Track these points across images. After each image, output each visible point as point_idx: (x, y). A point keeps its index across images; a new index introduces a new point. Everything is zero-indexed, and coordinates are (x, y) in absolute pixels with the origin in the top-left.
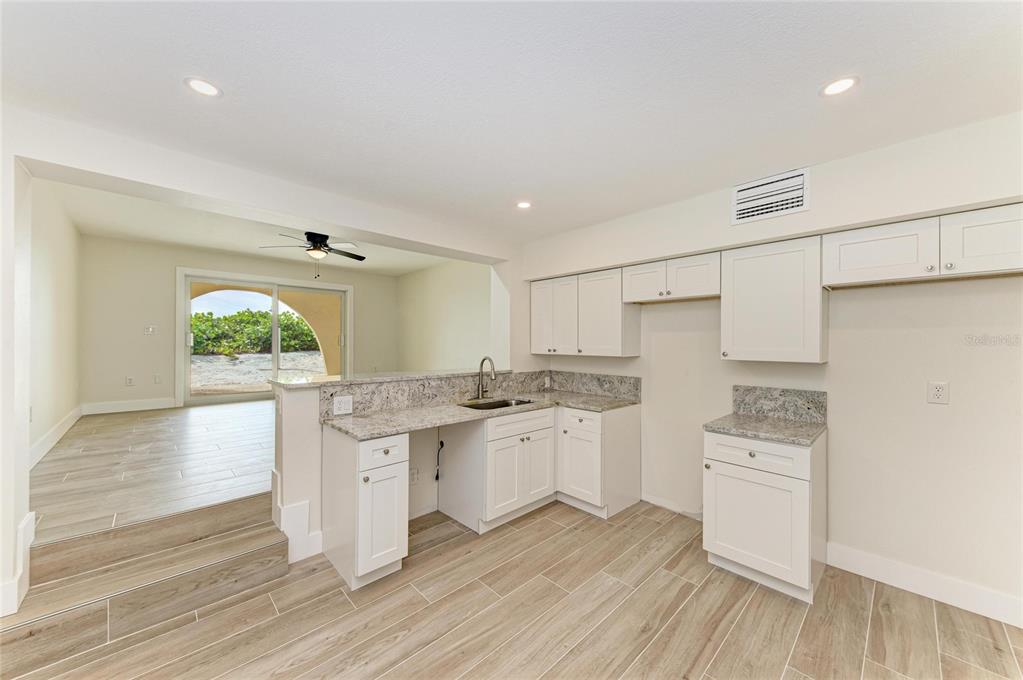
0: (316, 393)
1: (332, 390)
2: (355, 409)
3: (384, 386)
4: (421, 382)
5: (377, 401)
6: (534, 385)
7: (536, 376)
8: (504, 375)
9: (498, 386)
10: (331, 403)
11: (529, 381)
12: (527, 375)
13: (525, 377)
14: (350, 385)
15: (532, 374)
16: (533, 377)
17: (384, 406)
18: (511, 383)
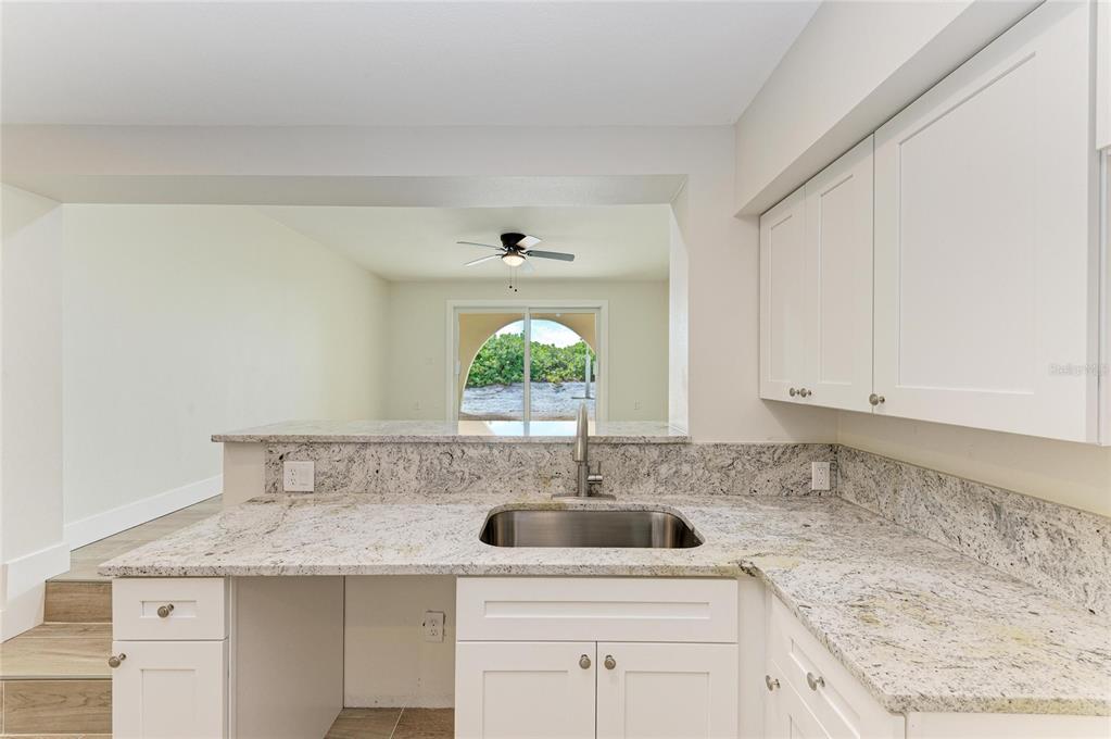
0: (259, 453)
1: (281, 450)
2: (318, 485)
3: (371, 450)
4: (446, 448)
5: (358, 474)
6: (768, 479)
7: (776, 457)
8: (663, 448)
9: (645, 471)
10: (280, 471)
11: (748, 466)
12: (742, 451)
13: (734, 455)
14: (309, 444)
15: (761, 450)
16: (764, 458)
17: (372, 486)
18: (686, 468)
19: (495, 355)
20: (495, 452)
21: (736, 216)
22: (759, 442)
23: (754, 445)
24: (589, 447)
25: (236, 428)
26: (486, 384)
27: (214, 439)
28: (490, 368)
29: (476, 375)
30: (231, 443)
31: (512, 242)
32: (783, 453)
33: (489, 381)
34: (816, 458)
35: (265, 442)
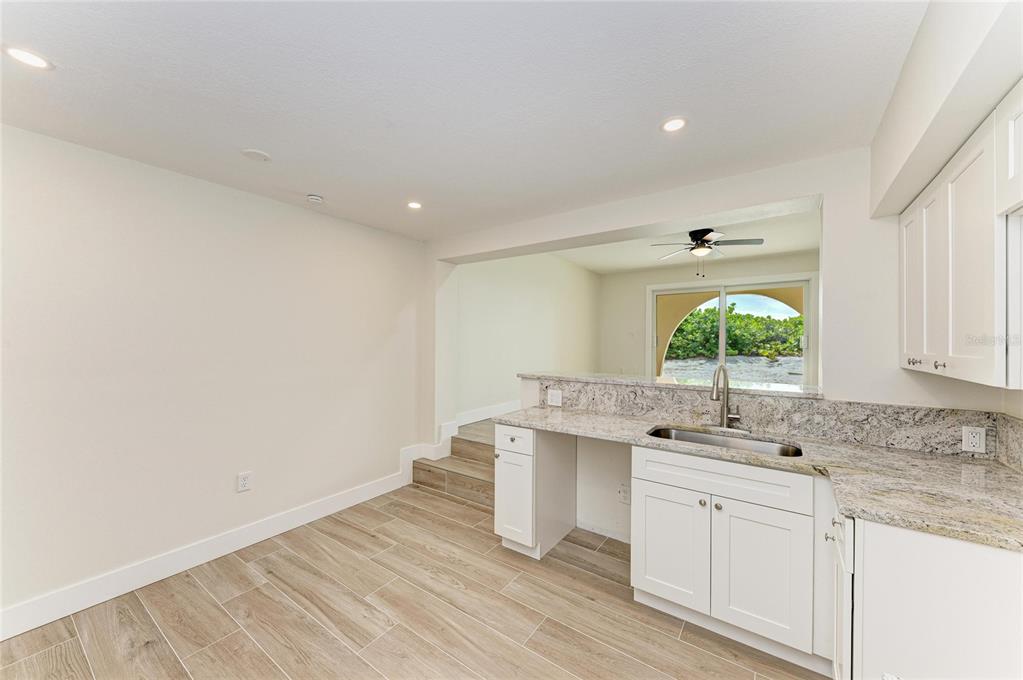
0: (537, 384)
1: (547, 384)
2: (564, 404)
3: (590, 387)
4: (632, 389)
5: (583, 400)
6: (908, 437)
7: (917, 418)
8: (797, 401)
9: (780, 416)
10: (546, 394)
11: (884, 422)
12: (875, 410)
13: (868, 412)
14: (560, 381)
15: (899, 411)
16: (903, 418)
17: (590, 407)
18: (818, 418)
19: (699, 329)
20: (663, 393)
21: (871, 218)
22: (897, 402)
23: (891, 406)
24: (730, 395)
25: (526, 372)
26: (688, 357)
27: (518, 376)
28: (693, 341)
29: (678, 348)
30: (524, 378)
31: (699, 237)
32: (925, 415)
33: (692, 354)
34: (968, 423)
35: (539, 378)
